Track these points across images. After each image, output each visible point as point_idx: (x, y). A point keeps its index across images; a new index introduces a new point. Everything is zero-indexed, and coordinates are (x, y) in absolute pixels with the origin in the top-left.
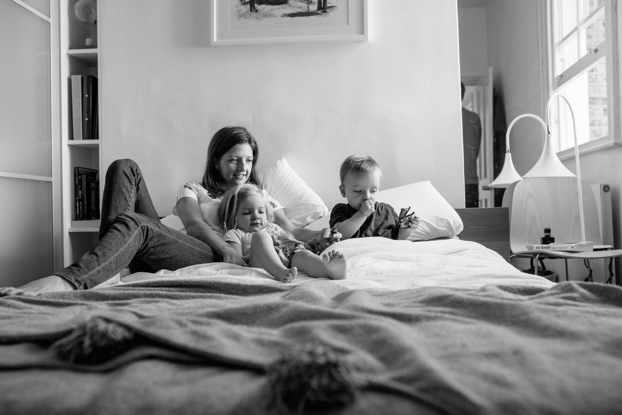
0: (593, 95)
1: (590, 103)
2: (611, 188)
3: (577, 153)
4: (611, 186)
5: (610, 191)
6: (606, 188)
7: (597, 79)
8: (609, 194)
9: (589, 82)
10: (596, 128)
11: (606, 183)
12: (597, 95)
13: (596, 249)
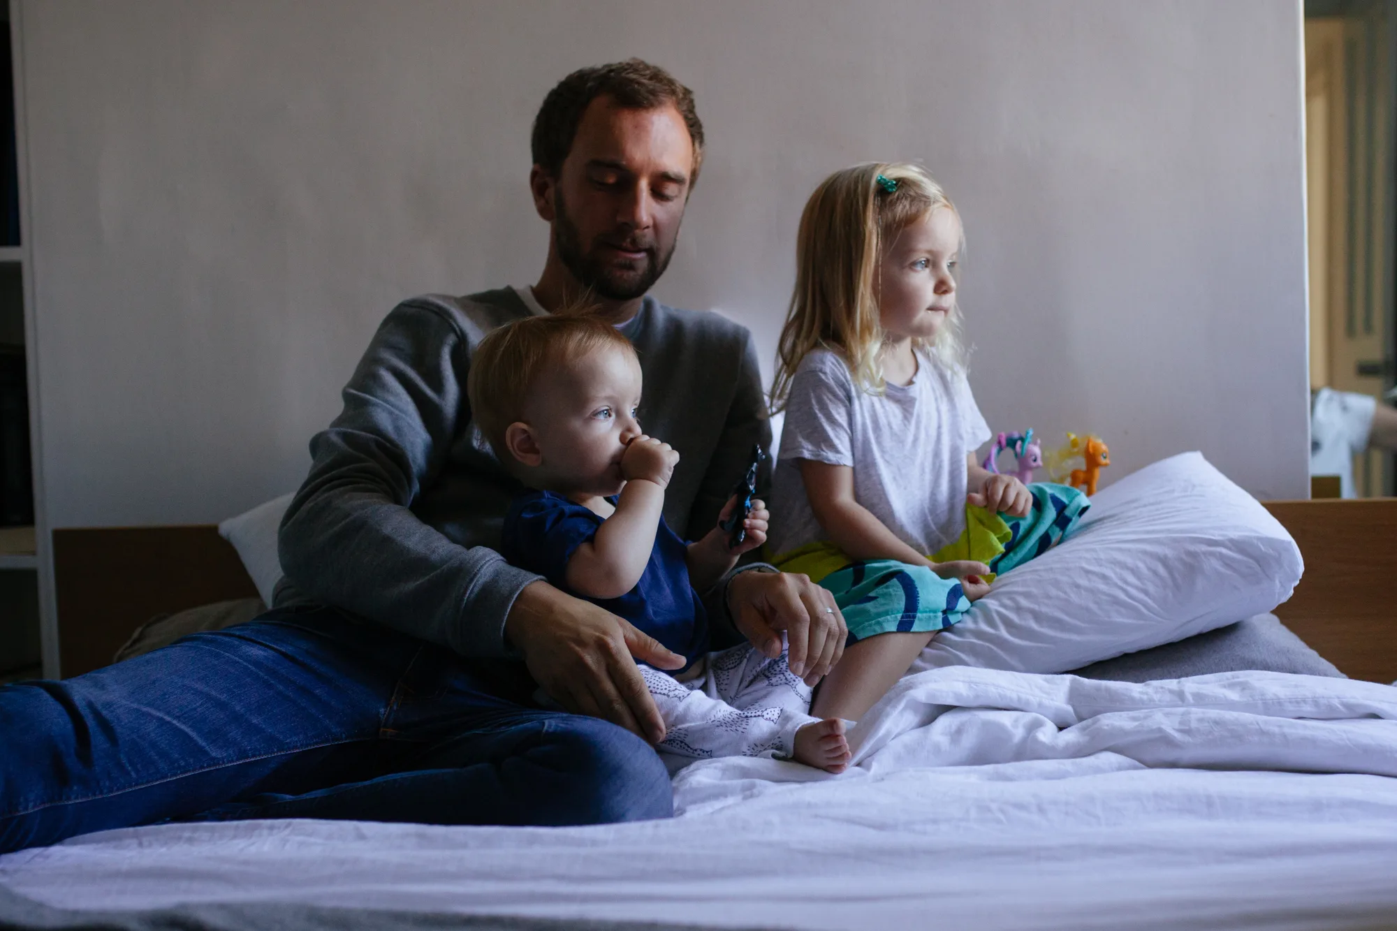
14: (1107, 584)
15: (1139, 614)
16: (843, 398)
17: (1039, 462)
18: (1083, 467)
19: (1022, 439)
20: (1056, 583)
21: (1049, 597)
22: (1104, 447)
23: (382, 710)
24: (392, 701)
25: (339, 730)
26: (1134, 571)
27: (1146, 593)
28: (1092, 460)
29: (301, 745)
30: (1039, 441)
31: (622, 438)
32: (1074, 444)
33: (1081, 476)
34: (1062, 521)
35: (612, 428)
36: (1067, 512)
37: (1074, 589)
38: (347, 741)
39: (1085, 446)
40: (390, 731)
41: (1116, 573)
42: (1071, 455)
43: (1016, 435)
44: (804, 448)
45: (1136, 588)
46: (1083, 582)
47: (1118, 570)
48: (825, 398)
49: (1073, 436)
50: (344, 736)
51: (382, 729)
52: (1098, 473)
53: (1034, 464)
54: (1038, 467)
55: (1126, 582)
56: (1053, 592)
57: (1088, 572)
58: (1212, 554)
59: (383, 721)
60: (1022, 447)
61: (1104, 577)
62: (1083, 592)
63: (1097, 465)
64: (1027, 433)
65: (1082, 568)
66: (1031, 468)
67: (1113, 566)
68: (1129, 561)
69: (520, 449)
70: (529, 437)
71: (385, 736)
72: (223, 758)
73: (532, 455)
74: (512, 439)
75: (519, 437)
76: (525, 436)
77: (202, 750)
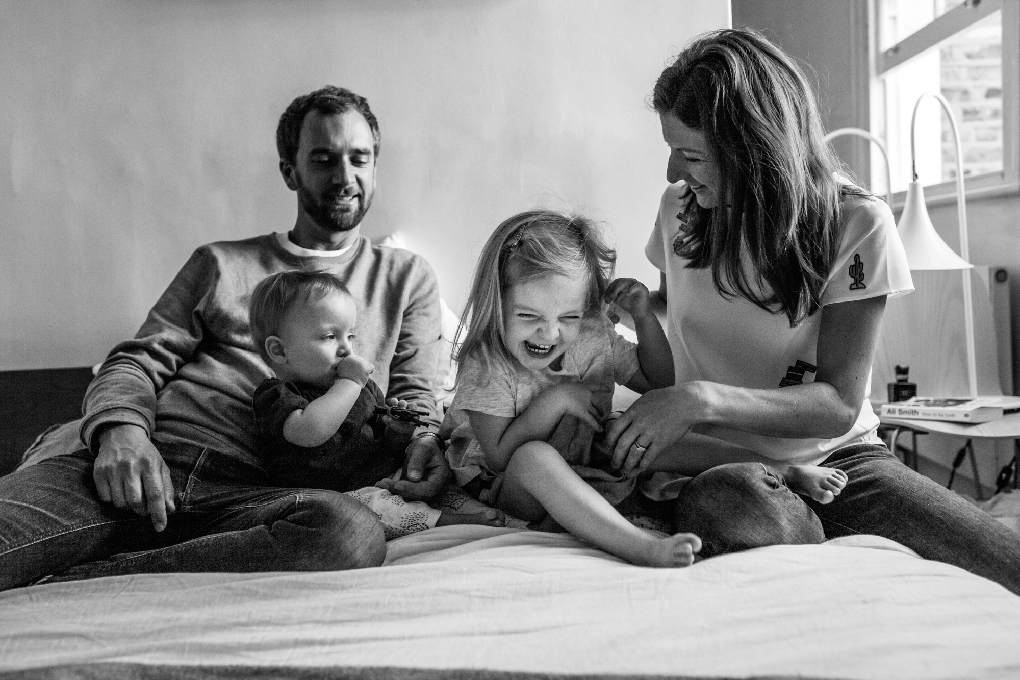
0: (948, 84)
2: (1009, 276)
3: (961, 194)
4: (1009, 271)
5: (1008, 280)
6: (1001, 276)
7: (952, 54)
8: (1006, 288)
9: (941, 59)
11: (1002, 263)
12: (952, 84)
13: (1007, 412)
24: (187, 488)
51: (182, 506)
59: (182, 501)
69: (273, 352)
70: (280, 346)
71: (184, 509)
72: (73, 525)
73: (280, 357)
74: (269, 345)
75: (273, 345)
76: (277, 344)
77: (55, 521)
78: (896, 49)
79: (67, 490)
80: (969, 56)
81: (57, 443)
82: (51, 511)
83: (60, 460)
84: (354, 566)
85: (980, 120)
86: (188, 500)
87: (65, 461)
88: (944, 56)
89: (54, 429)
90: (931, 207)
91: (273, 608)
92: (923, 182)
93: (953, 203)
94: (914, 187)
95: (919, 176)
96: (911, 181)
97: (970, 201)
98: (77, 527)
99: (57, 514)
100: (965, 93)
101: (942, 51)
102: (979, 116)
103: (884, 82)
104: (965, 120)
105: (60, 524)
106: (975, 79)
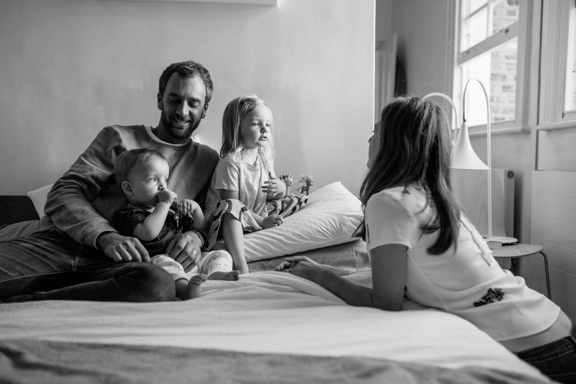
0: (495, 72)
1: (492, 79)
2: (515, 175)
4: (515, 173)
5: (514, 177)
6: (511, 174)
7: (498, 56)
8: (513, 180)
9: (492, 58)
10: (494, 104)
11: (511, 169)
12: (498, 72)
13: (504, 245)
14: (316, 225)
15: (325, 236)
16: (238, 171)
17: (292, 184)
18: (306, 186)
19: (287, 177)
20: (300, 224)
21: (297, 228)
22: (312, 180)
23: (72, 262)
24: (76, 259)
25: (57, 268)
26: (324, 222)
27: (328, 229)
28: (308, 183)
29: (43, 273)
30: (292, 177)
31: (159, 189)
32: (303, 178)
33: (305, 188)
34: (300, 203)
35: (156, 185)
36: (301, 200)
37: (306, 226)
38: (60, 272)
39: (306, 179)
40: (75, 269)
41: (319, 222)
42: (301, 182)
43: (285, 175)
44: (225, 186)
45: (325, 228)
46: (308, 224)
47: (319, 221)
48: (232, 170)
49: (303, 176)
50: (59, 271)
51: (72, 269)
52: (311, 187)
53: (291, 184)
54: (292, 185)
55: (322, 226)
56: (299, 227)
57: (310, 221)
58: (348, 220)
59: (73, 266)
60: (287, 179)
61: (315, 223)
62: (308, 227)
63: (310, 185)
64: (289, 174)
65: (308, 220)
66: (290, 186)
67: (318, 220)
68: (323, 219)
69: (126, 190)
70: (129, 186)
71: (74, 271)
72: (14, 276)
73: (130, 192)
74: (124, 186)
75: (126, 186)
76: (128, 186)
77: (6, 274)
78: (468, 52)
79: (13, 257)
80: (507, 58)
81: (5, 235)
82: (4, 268)
83: (9, 242)
84: (159, 300)
85: (511, 92)
86: (76, 266)
87: (12, 243)
88: (494, 57)
89: (3, 227)
90: (471, 138)
91: (116, 319)
92: (468, 124)
93: (485, 136)
94: (463, 126)
95: (466, 121)
96: (462, 123)
97: (493, 135)
98: (17, 277)
99: (7, 269)
100: (504, 77)
101: (492, 54)
102: (511, 89)
103: (461, 68)
104: (503, 91)
105: (8, 275)
106: (509, 70)
